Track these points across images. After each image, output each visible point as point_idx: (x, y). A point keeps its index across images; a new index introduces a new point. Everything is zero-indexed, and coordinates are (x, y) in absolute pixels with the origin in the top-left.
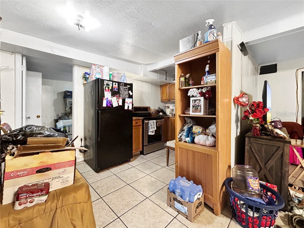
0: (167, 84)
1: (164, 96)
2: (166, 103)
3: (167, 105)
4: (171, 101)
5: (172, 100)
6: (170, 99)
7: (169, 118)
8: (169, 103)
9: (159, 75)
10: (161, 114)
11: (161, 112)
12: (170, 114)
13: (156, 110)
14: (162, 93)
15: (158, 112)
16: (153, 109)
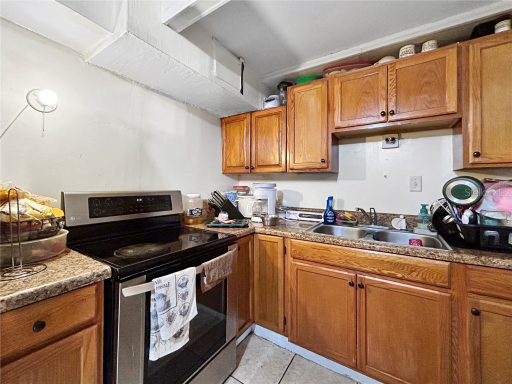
0: (244, 116)
1: (232, 156)
2: (239, 176)
3: (242, 184)
4: (258, 170)
5: (259, 166)
6: (253, 165)
7: (253, 233)
8: (249, 176)
9: (215, 61)
10: (223, 217)
11: (225, 211)
12: (255, 215)
13: (204, 202)
14: (227, 146)
15: (213, 208)
16: (194, 198)
